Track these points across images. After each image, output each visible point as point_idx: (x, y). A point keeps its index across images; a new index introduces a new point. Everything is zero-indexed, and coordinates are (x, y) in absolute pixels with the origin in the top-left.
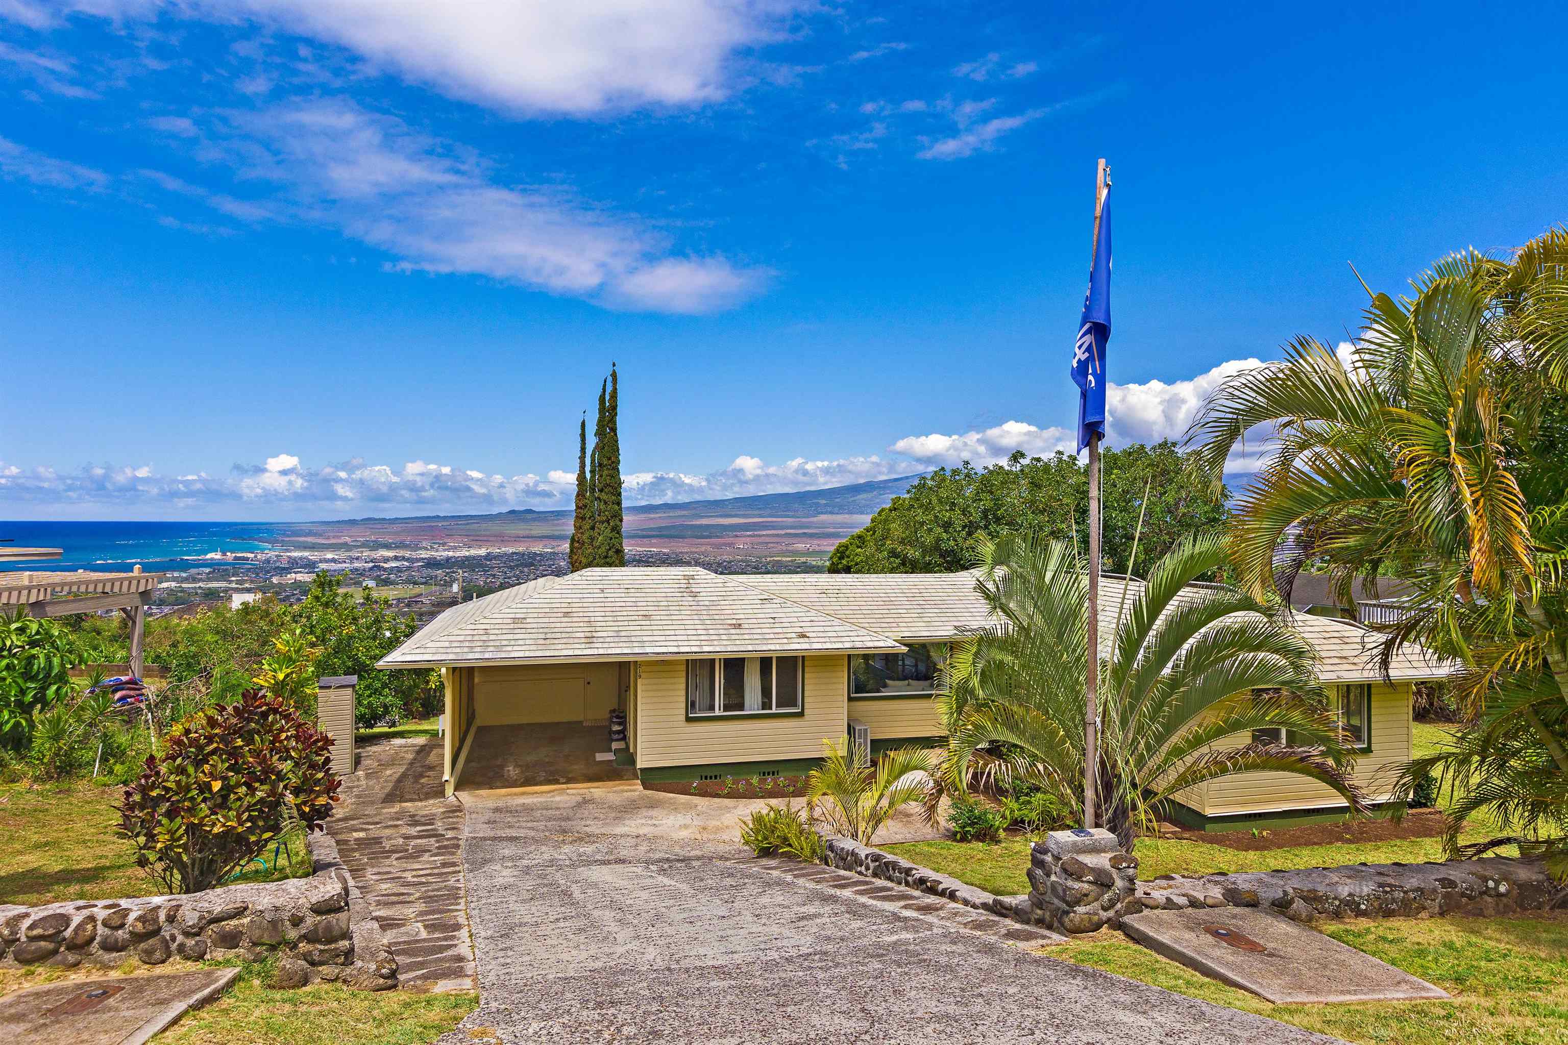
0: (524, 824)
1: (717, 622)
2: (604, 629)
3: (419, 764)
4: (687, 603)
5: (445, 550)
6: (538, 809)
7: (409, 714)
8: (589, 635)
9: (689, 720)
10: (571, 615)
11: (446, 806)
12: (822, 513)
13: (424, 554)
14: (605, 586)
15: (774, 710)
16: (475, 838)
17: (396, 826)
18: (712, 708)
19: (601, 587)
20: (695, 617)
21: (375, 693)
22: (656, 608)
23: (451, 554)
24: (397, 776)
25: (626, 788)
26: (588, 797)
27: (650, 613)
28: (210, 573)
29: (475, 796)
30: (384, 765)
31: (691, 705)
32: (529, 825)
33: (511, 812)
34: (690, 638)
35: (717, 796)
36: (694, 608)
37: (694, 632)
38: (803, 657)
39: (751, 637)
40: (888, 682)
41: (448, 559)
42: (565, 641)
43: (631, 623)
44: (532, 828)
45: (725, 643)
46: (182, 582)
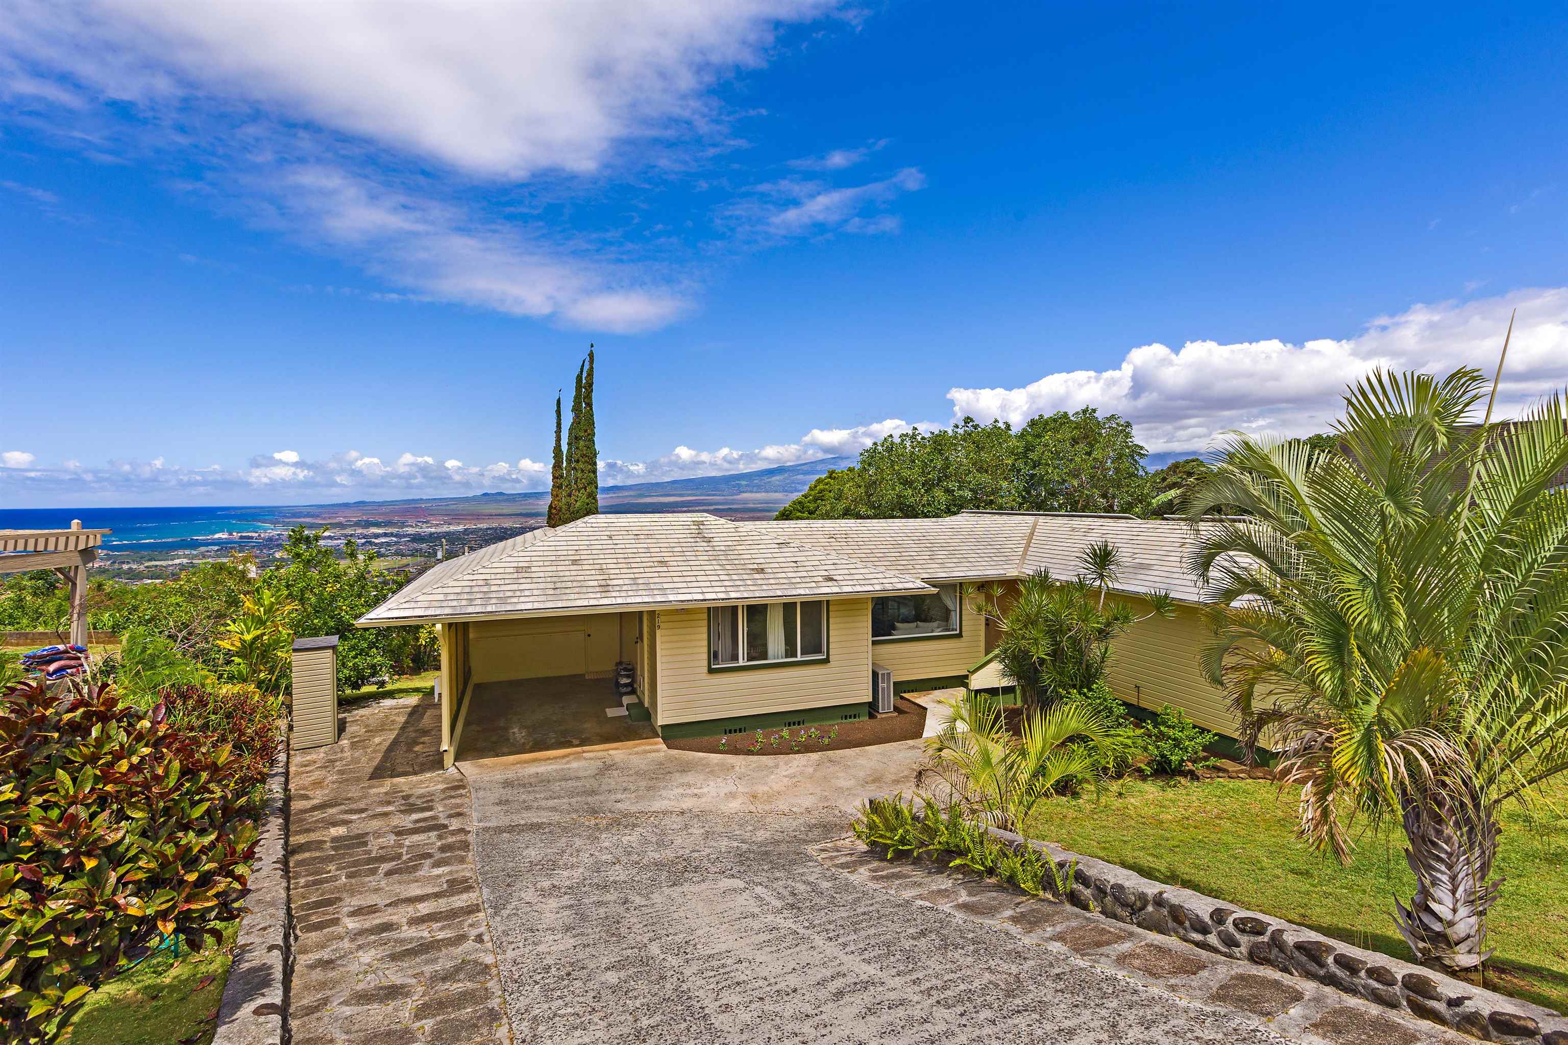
0: (543, 803)
1: (739, 567)
2: (619, 576)
3: (411, 729)
4: (702, 549)
5: (428, 527)
6: (555, 780)
7: (399, 670)
8: (603, 583)
9: (711, 671)
10: (580, 562)
11: (445, 781)
12: (744, 492)
13: (410, 531)
14: (613, 533)
15: (799, 658)
16: (486, 829)
17: (386, 814)
18: (735, 658)
19: (608, 533)
20: (714, 562)
21: (361, 654)
22: (671, 554)
23: (433, 530)
24: (387, 744)
25: (648, 748)
26: (609, 762)
27: (666, 559)
28: (218, 550)
29: (481, 766)
30: (372, 731)
31: (713, 656)
32: (551, 803)
33: (524, 786)
34: (714, 584)
35: (750, 753)
36: (710, 553)
37: (717, 578)
38: (828, 601)
39: (777, 581)
40: (898, 625)
41: (431, 534)
42: (577, 590)
43: (647, 570)
44: (554, 809)
45: (752, 588)
46: (192, 559)
